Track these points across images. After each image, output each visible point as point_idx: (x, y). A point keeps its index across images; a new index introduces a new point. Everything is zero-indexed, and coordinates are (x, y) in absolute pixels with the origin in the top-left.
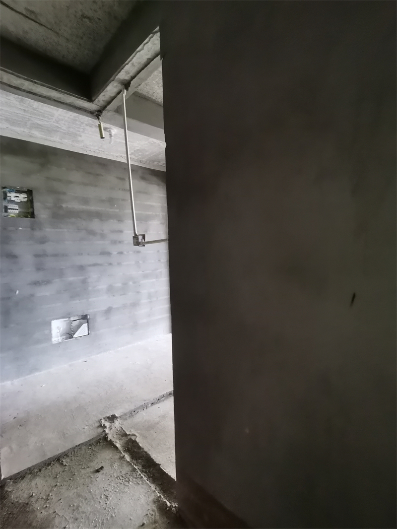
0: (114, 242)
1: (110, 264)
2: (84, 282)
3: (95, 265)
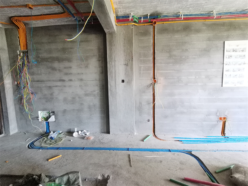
0: (66, 74)
1: (65, 86)
2: (52, 94)
3: (56, 86)
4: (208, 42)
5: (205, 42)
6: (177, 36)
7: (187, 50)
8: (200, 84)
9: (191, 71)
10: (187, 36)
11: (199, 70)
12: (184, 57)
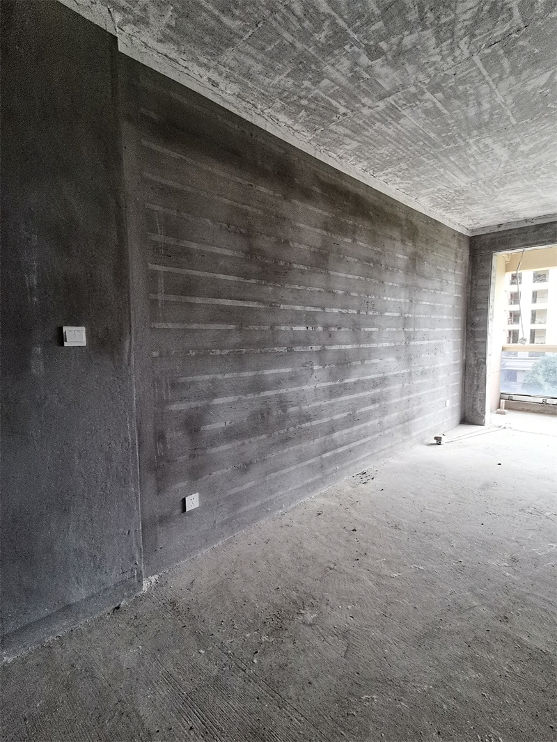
4: (325, 233)
5: (319, 231)
6: (263, 189)
7: (286, 242)
8: (315, 348)
9: (299, 308)
10: (285, 198)
11: (312, 309)
12: (282, 263)
